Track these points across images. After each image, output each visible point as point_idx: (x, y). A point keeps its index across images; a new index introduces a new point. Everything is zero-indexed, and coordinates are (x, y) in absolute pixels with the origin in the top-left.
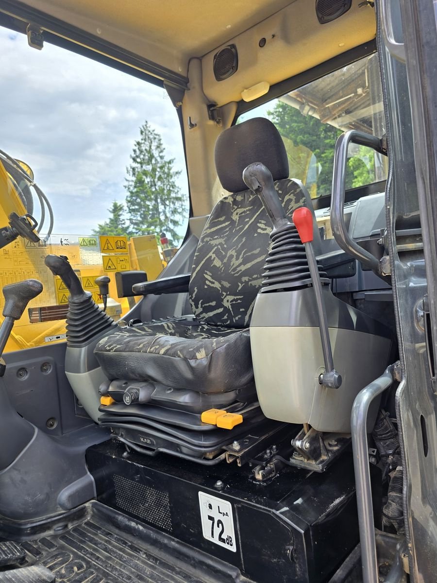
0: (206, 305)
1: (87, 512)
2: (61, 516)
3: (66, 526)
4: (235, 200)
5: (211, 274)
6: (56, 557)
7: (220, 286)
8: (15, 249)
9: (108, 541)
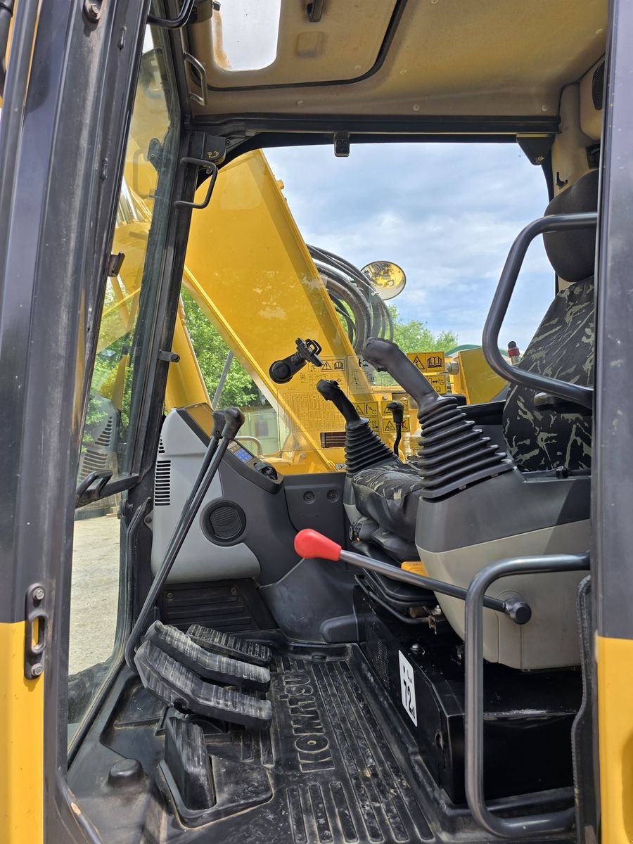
0: (520, 443)
1: (348, 653)
2: (321, 646)
3: (324, 658)
4: (572, 293)
5: (524, 401)
6: (297, 676)
7: (533, 418)
8: (312, 373)
9: (345, 682)
